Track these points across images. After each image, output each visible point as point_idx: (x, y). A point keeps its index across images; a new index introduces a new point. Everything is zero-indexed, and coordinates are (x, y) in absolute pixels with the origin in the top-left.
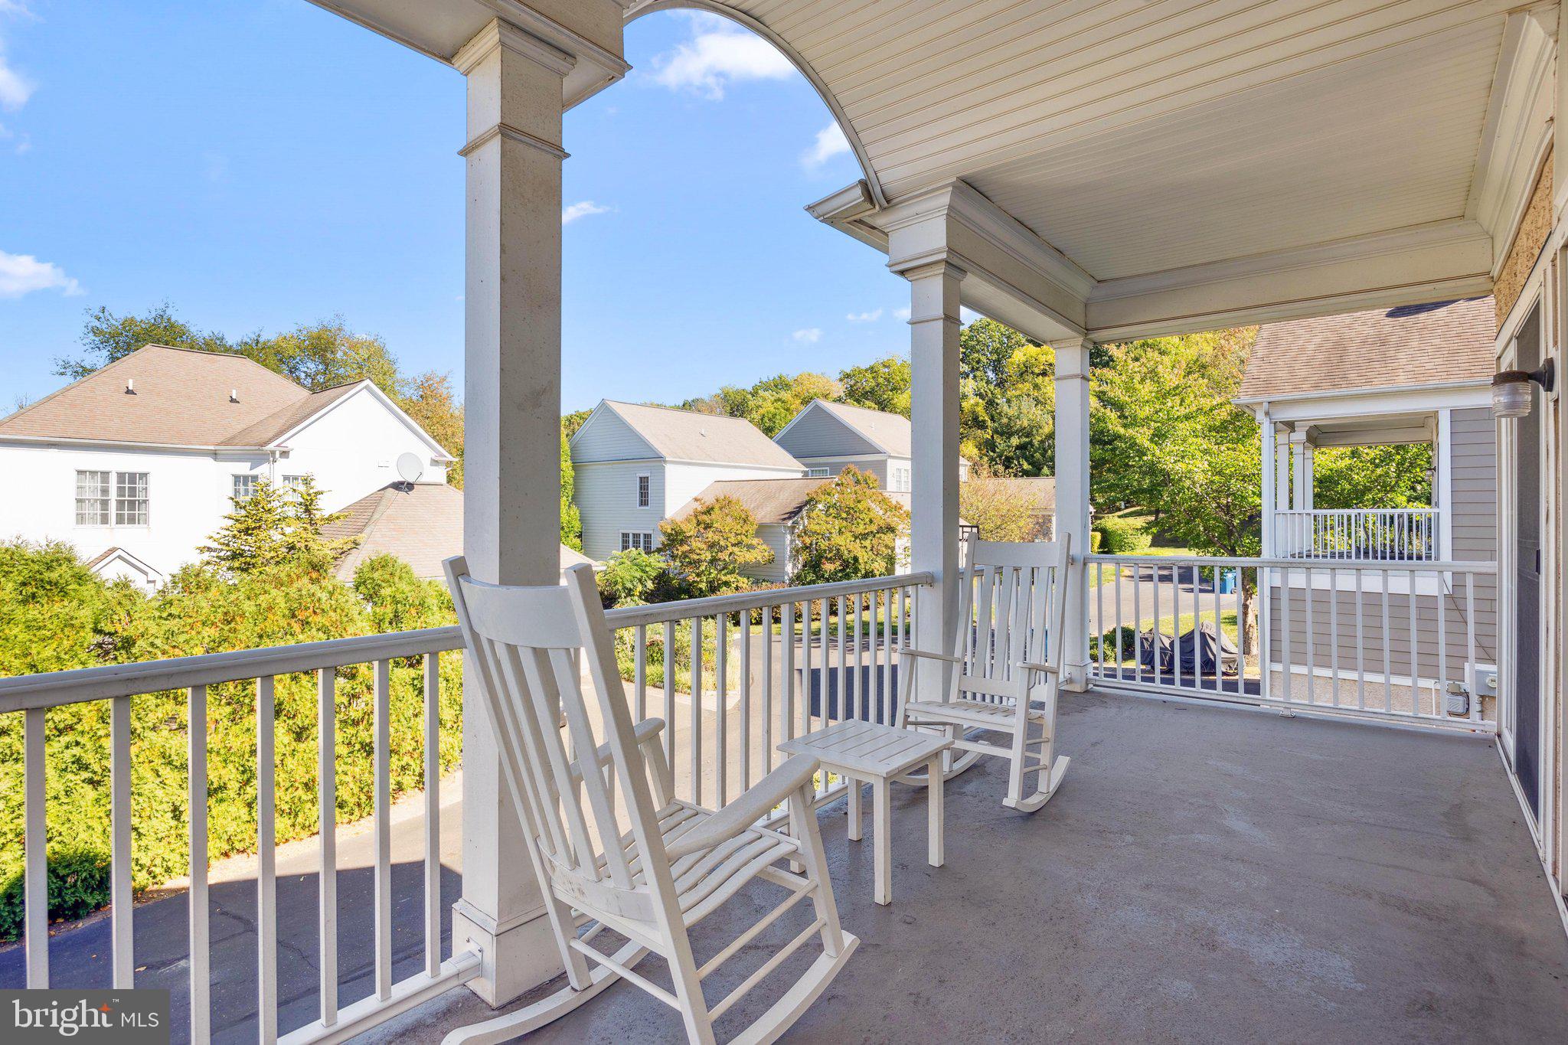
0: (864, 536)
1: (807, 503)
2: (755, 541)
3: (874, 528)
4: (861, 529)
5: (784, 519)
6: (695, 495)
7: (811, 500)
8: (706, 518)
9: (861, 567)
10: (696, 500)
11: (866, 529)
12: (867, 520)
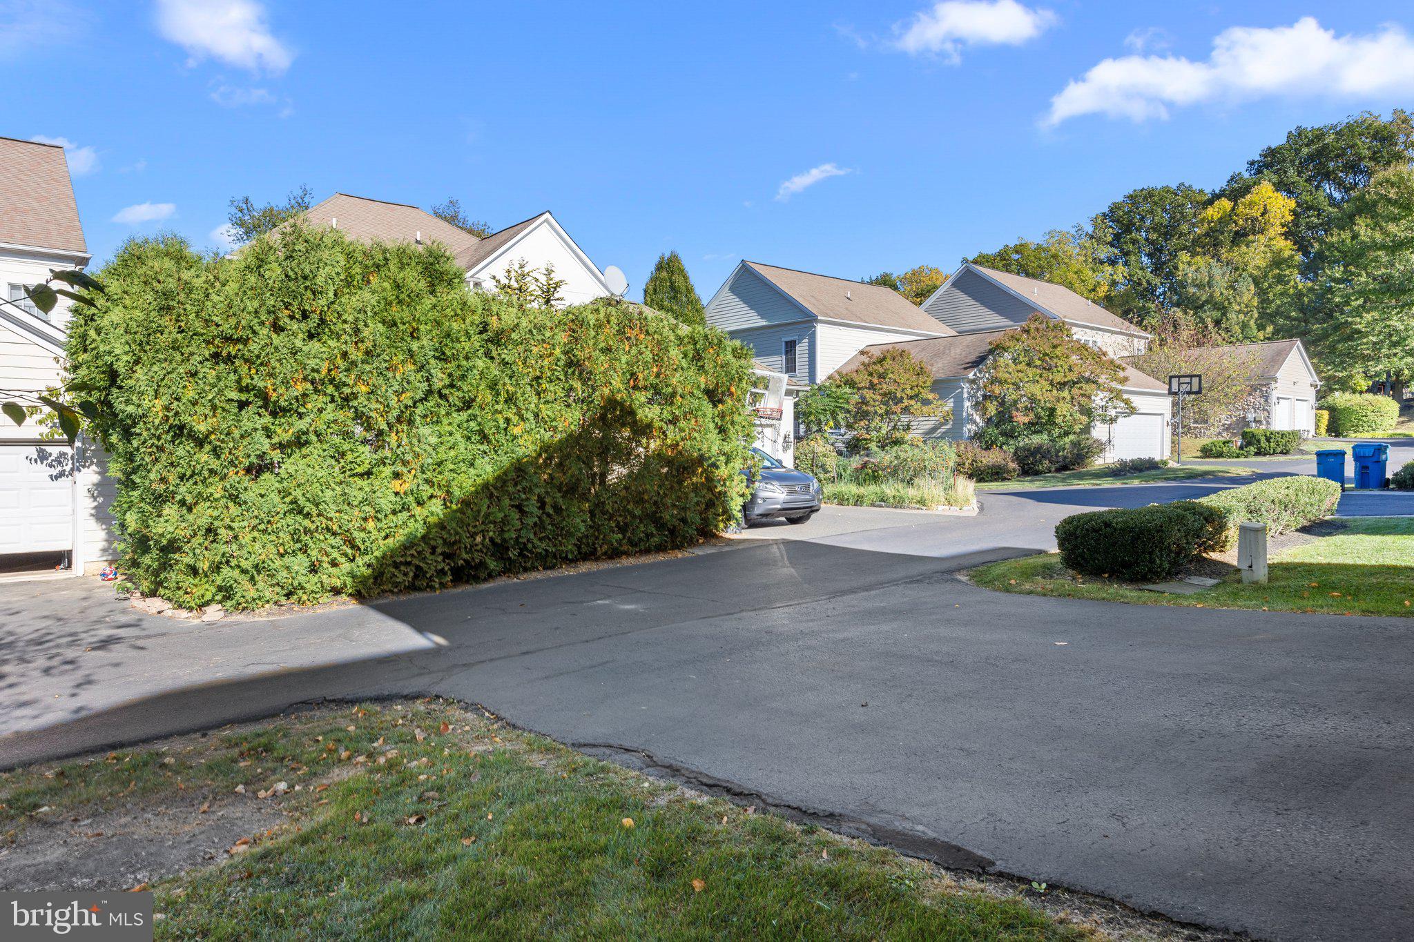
0: (1062, 385)
1: (991, 352)
2: (931, 396)
3: (1073, 376)
4: (1059, 378)
5: (965, 369)
6: (861, 347)
7: (997, 347)
8: (878, 367)
9: (1059, 420)
10: (862, 353)
11: (1065, 376)
12: (1066, 367)
